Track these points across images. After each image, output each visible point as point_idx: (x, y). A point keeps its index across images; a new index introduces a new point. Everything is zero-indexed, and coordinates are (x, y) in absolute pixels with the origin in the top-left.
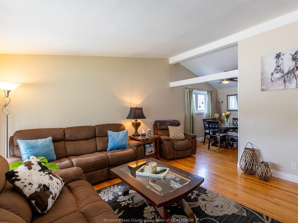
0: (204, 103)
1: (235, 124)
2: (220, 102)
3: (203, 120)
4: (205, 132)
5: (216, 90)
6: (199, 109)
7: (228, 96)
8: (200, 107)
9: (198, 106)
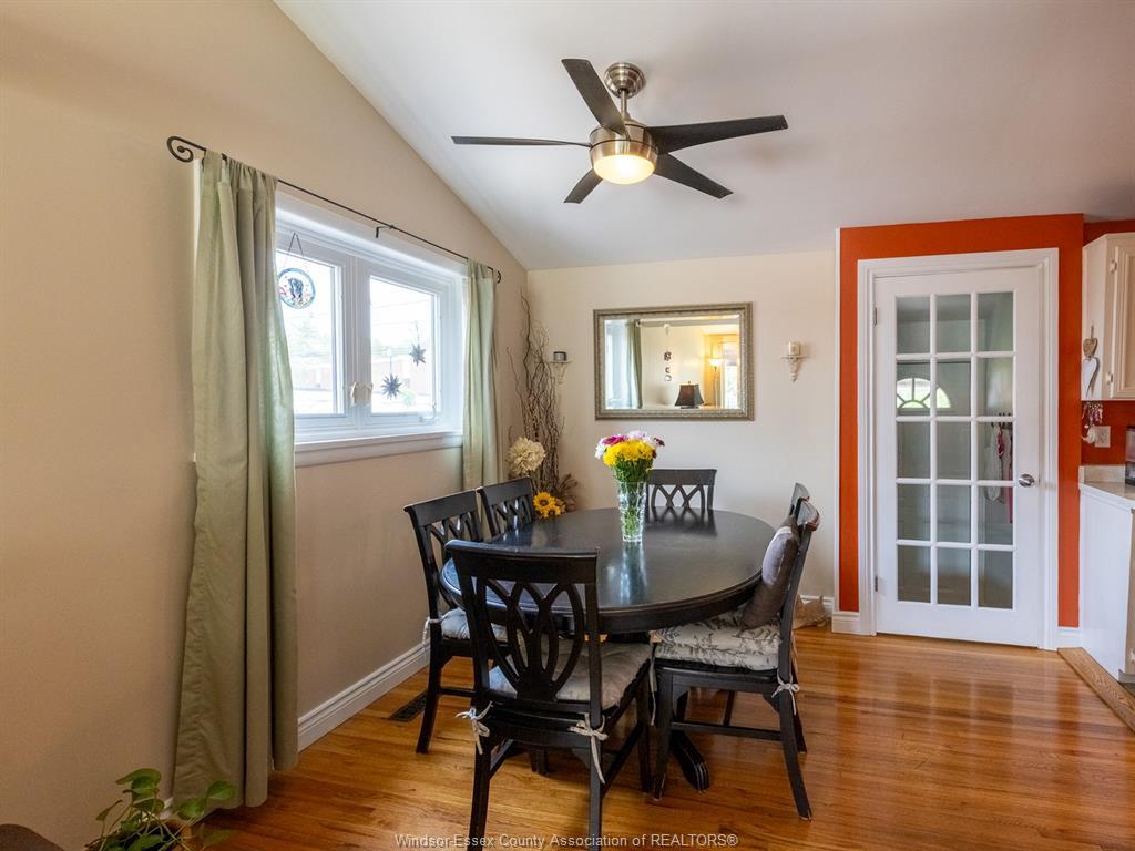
0: (427, 355)
1: (679, 512)
2: (549, 357)
3: (409, 510)
4: (436, 630)
5: (525, 271)
6: (380, 403)
7: (599, 315)
8: (392, 387)
9: (378, 379)
